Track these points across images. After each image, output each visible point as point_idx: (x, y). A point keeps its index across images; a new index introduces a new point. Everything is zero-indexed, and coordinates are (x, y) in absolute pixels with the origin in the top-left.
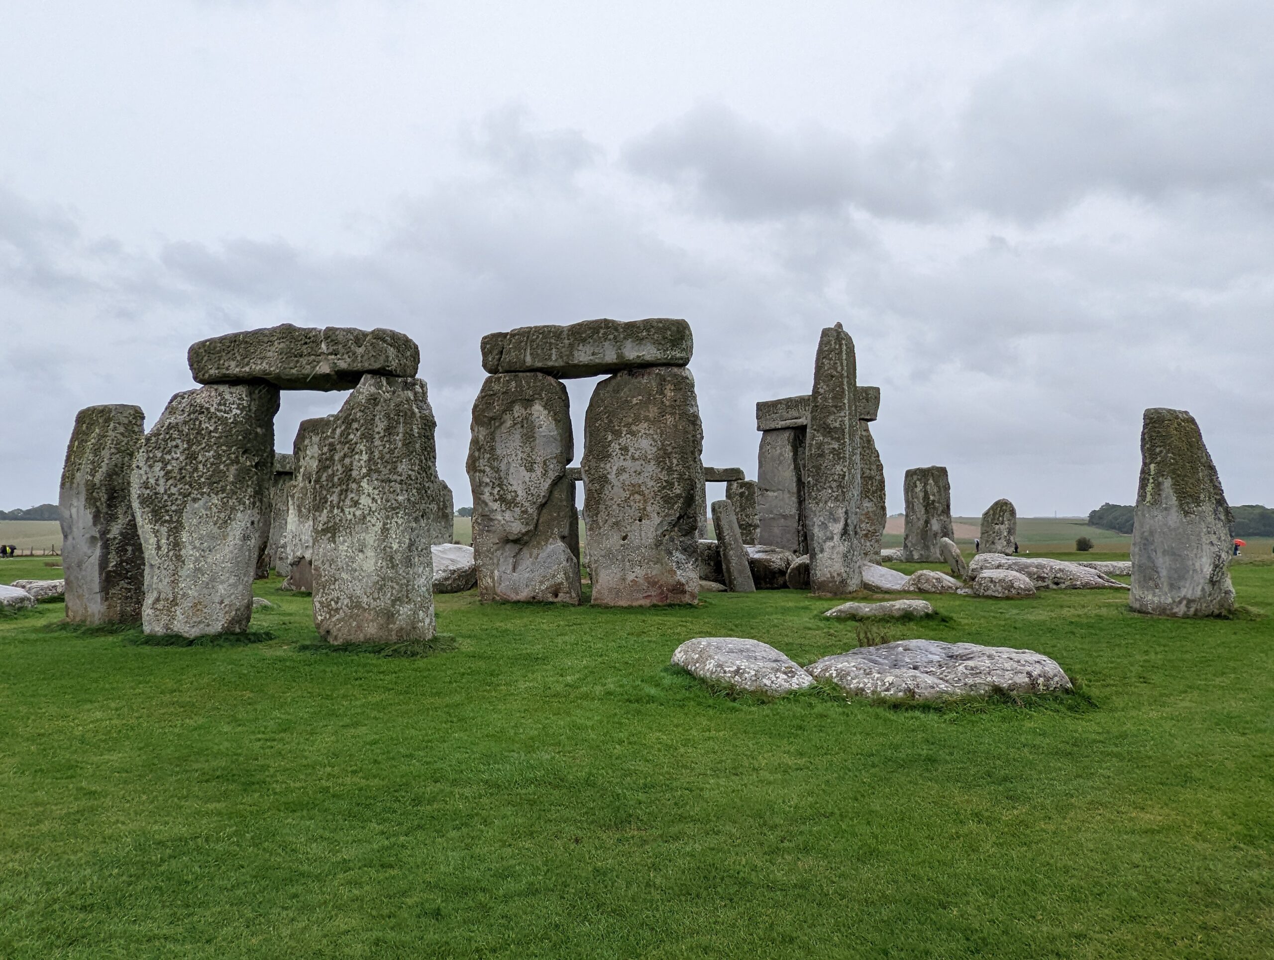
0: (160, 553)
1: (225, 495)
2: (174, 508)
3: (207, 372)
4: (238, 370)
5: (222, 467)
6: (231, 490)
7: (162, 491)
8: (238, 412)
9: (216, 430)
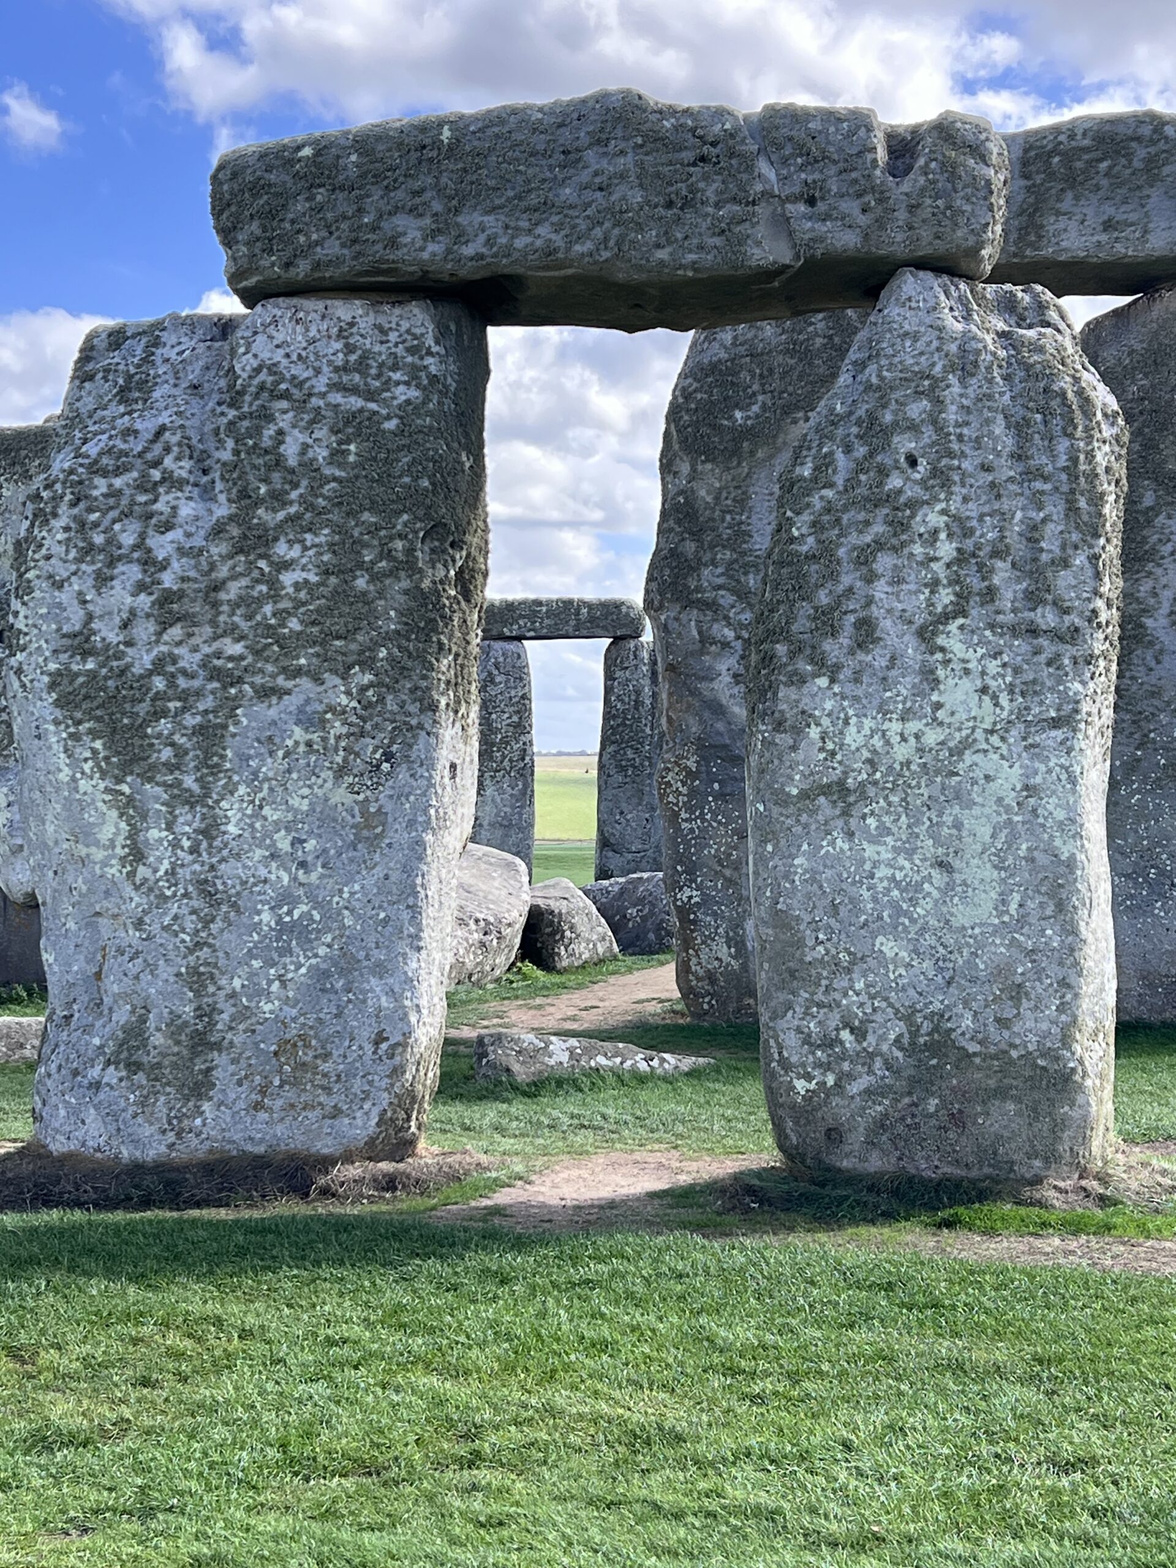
0: (142, 871)
1: (368, 678)
2: (191, 720)
3: (303, 252)
4: (435, 248)
5: (361, 583)
6: (391, 659)
7: (147, 660)
8: (414, 393)
9: (337, 456)
